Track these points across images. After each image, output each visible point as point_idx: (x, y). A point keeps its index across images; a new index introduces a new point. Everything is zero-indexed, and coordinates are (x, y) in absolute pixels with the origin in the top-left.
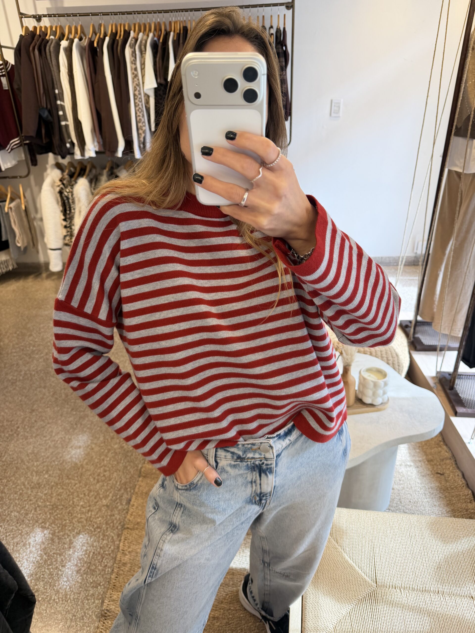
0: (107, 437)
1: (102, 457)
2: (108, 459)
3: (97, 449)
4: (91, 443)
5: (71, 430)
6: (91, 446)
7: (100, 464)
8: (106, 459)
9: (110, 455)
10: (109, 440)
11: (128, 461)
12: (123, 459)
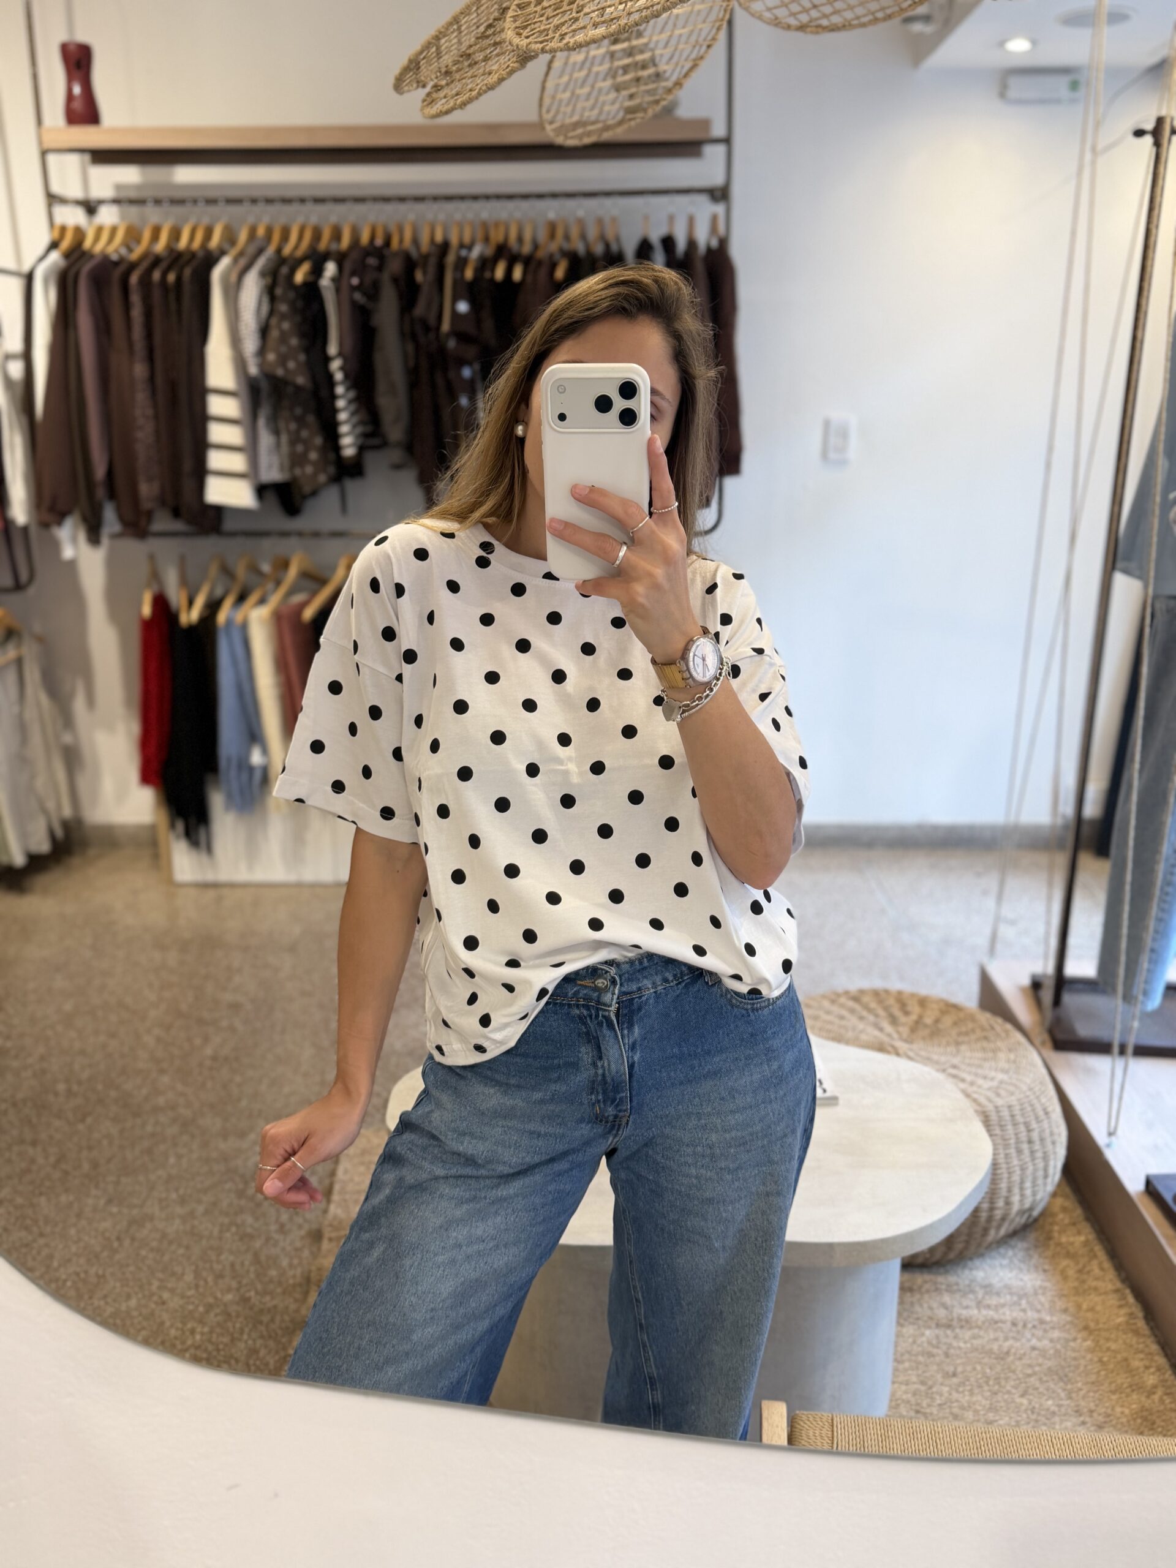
0: (204, 1274)
1: (189, 1326)
2: (206, 1329)
3: (175, 1303)
4: (159, 1288)
5: (105, 1254)
6: (160, 1297)
7: (183, 1343)
8: (199, 1330)
9: (212, 1318)
10: (210, 1279)
11: (262, 1337)
12: (247, 1330)
